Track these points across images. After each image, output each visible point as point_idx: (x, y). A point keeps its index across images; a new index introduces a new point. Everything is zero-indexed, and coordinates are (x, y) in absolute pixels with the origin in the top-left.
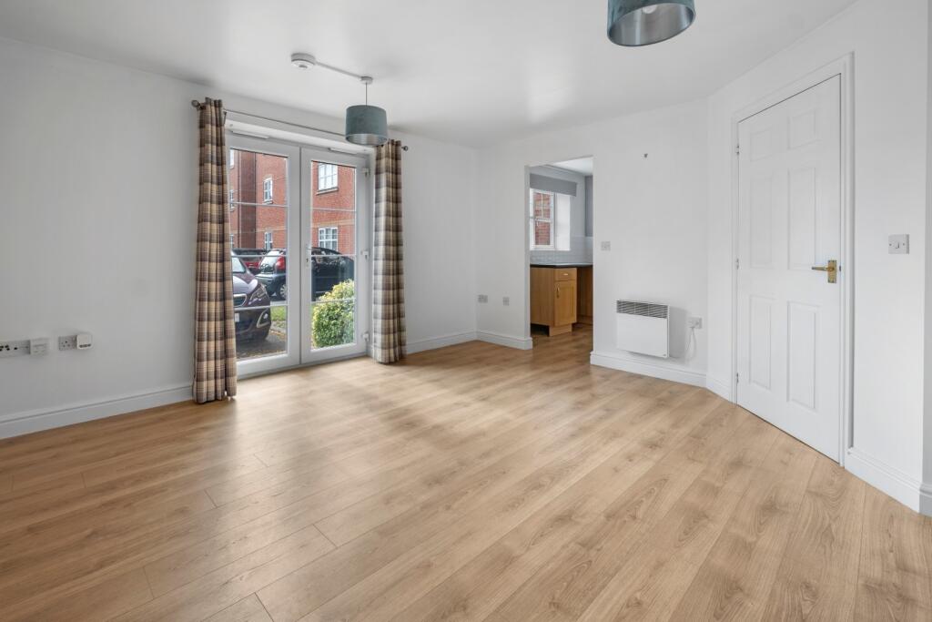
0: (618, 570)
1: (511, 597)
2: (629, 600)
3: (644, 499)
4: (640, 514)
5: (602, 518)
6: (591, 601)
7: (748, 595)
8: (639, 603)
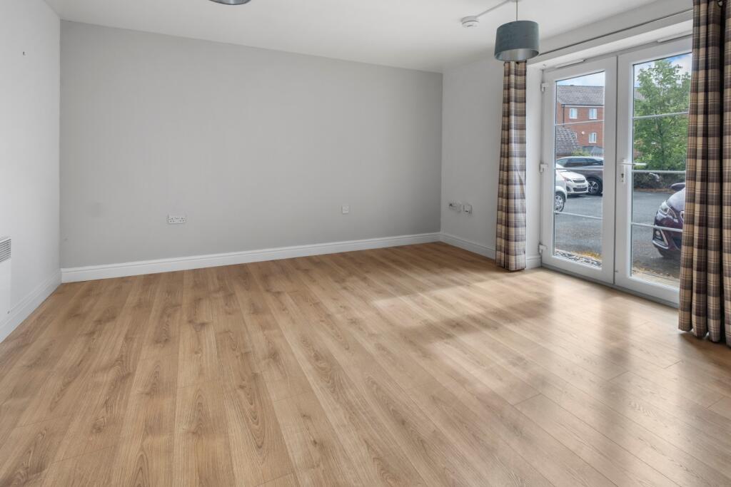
0: (219, 357)
1: (244, 322)
2: (202, 351)
3: (252, 407)
4: (240, 392)
5: (258, 372)
6: (217, 341)
7: (142, 393)
8: (196, 353)
